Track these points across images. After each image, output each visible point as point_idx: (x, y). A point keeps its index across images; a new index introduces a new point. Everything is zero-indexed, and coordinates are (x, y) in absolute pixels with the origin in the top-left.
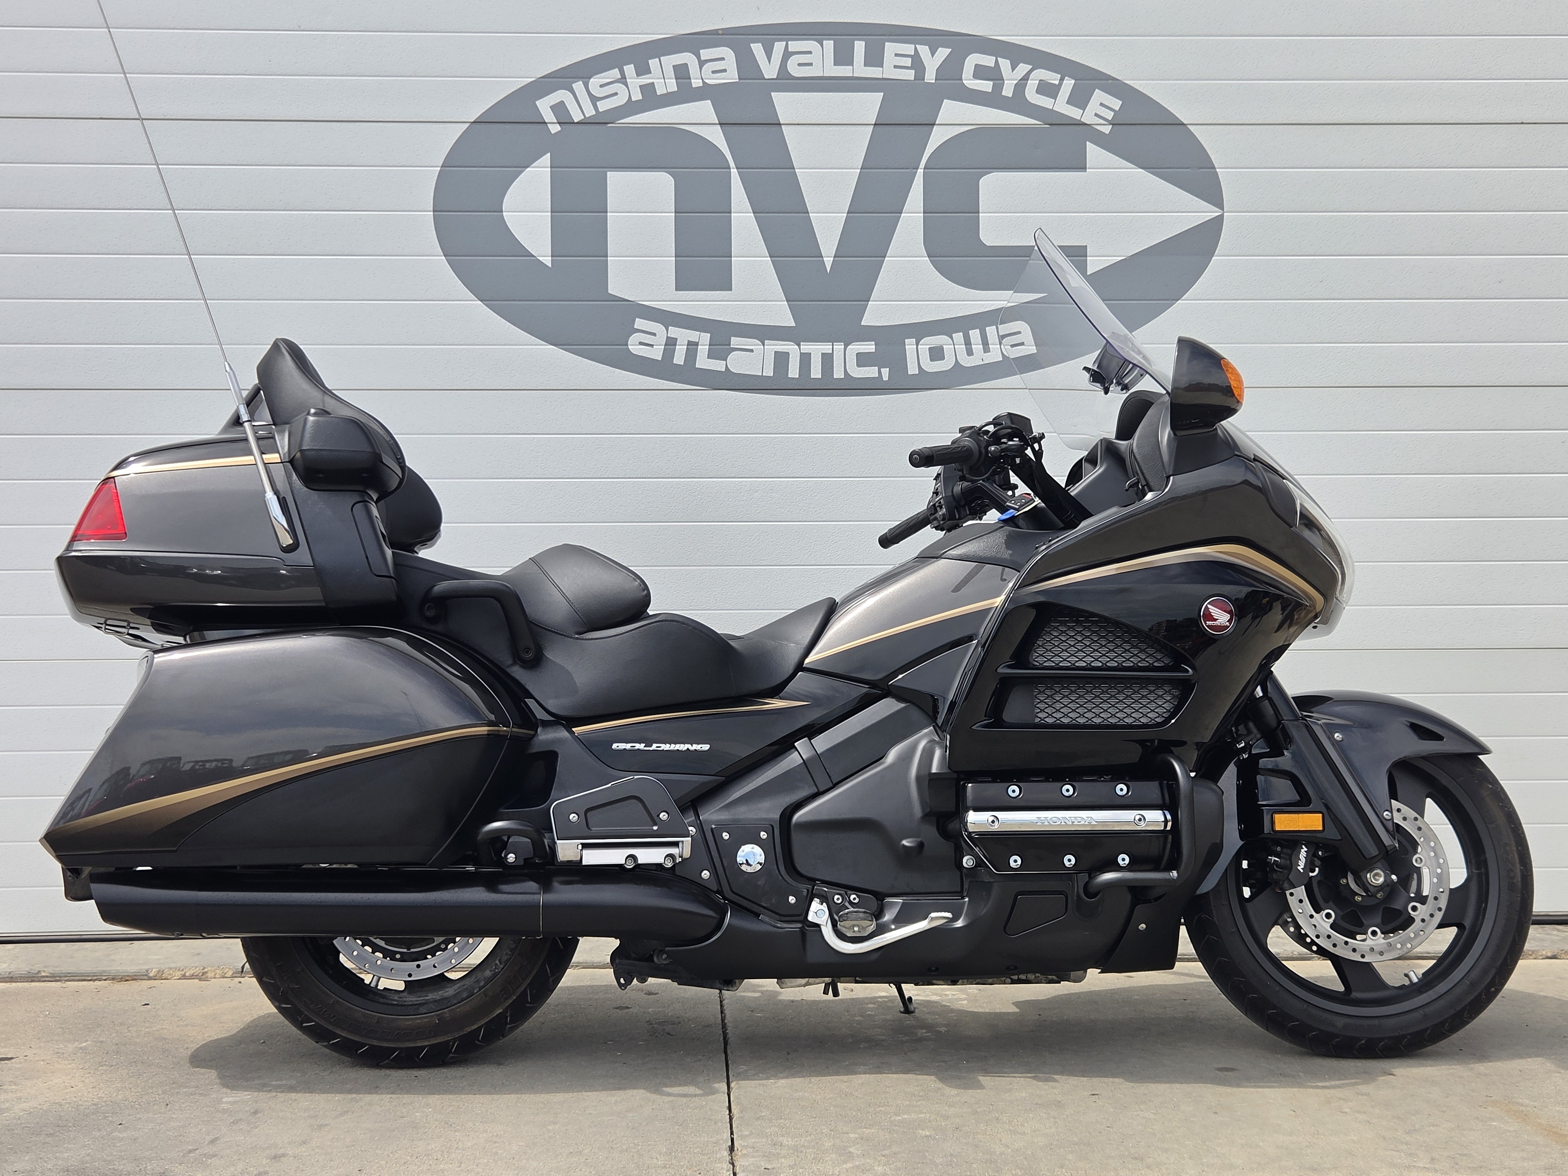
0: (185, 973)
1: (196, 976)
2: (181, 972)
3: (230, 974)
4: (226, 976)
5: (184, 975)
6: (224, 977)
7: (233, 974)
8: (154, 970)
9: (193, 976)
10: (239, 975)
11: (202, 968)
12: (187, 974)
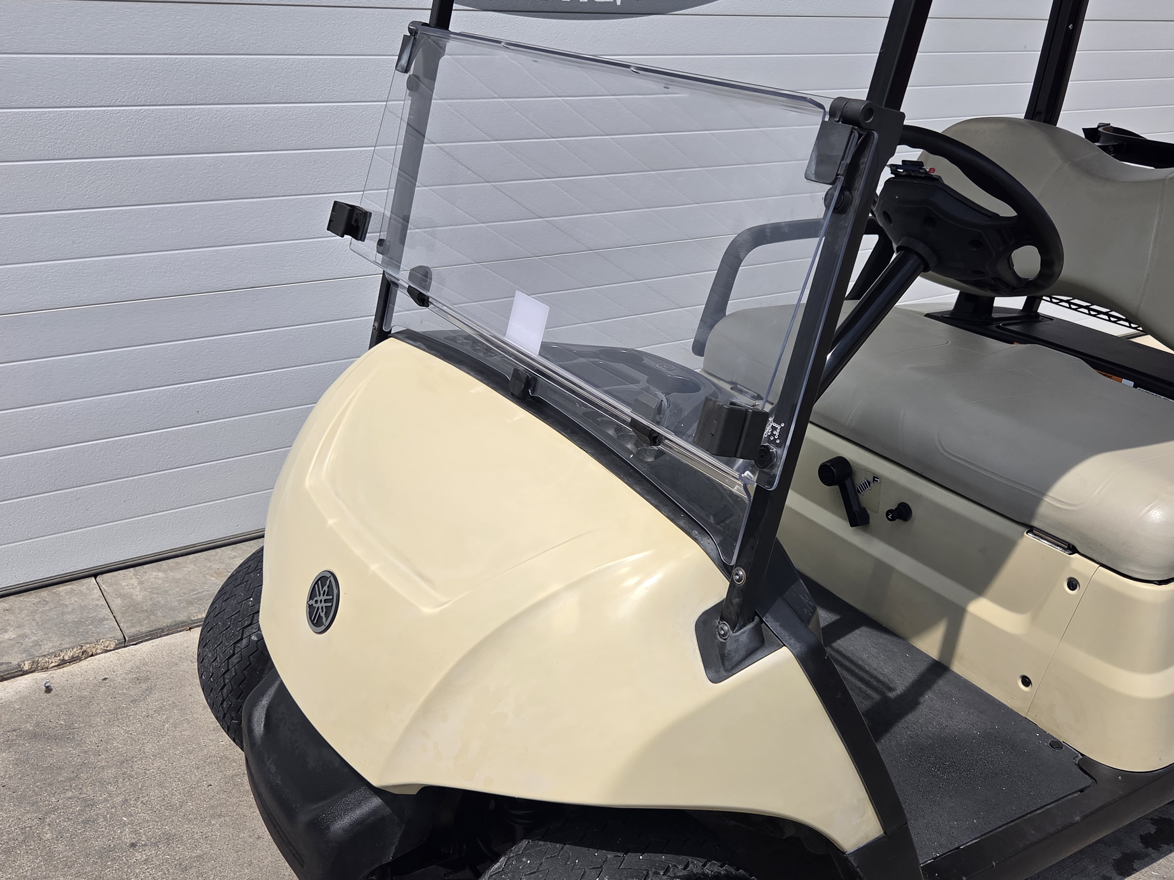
0: (63, 657)
1: (76, 657)
2: (59, 658)
3: (113, 646)
4: (108, 649)
5: (63, 660)
6: (107, 651)
7: (116, 645)
8: (26, 663)
9: (73, 657)
10: (123, 645)
11: (79, 647)
12: (66, 658)
